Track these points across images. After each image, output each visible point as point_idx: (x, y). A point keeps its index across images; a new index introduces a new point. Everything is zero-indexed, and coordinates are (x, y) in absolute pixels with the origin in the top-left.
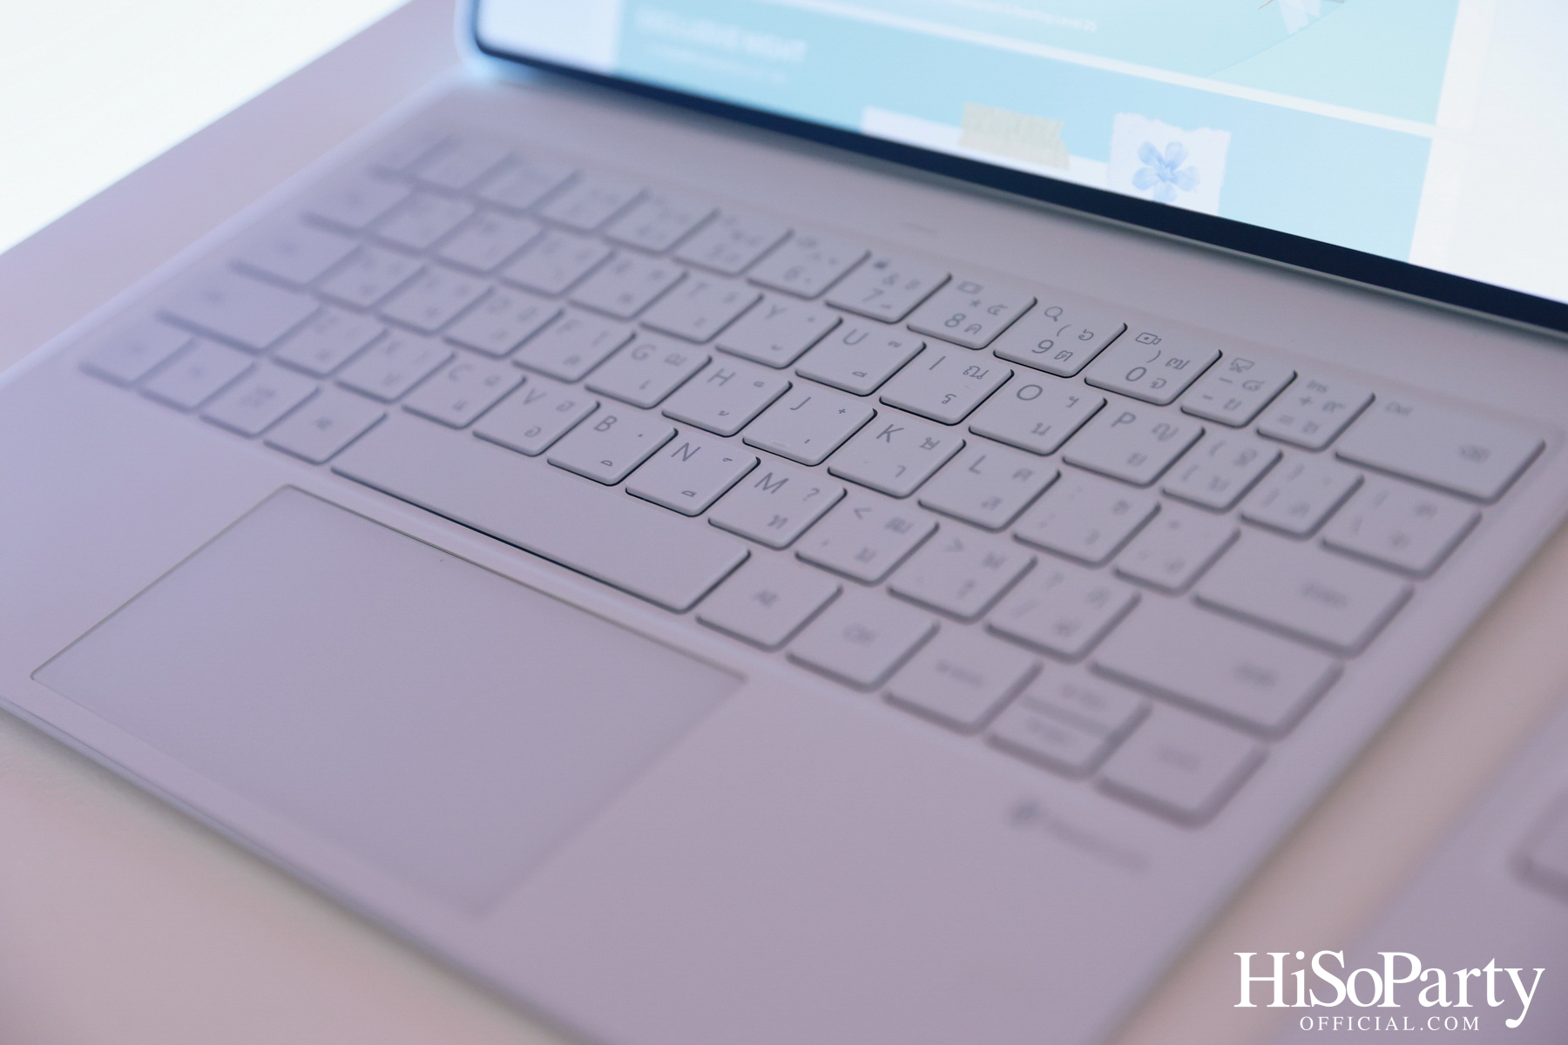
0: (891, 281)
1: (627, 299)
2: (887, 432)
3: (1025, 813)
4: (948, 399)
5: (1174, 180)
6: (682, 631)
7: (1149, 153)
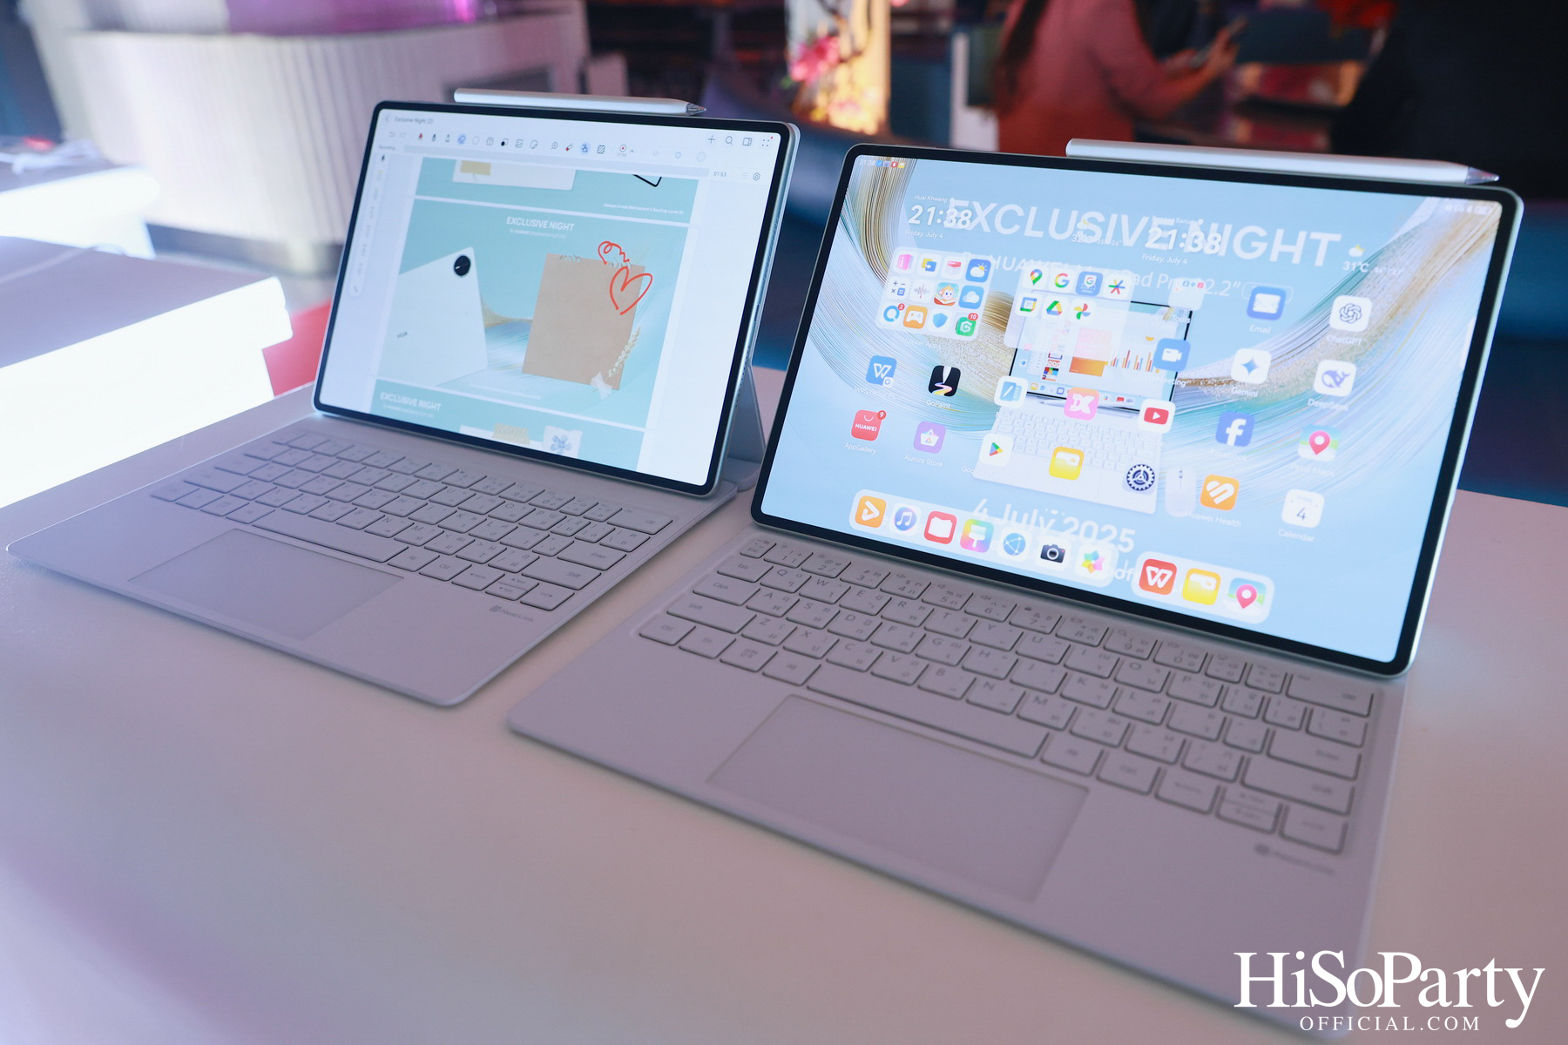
0: (465, 476)
1: (369, 479)
2: (460, 516)
3: (495, 609)
4: (482, 507)
5: (563, 447)
6: (384, 567)
7: (556, 439)
